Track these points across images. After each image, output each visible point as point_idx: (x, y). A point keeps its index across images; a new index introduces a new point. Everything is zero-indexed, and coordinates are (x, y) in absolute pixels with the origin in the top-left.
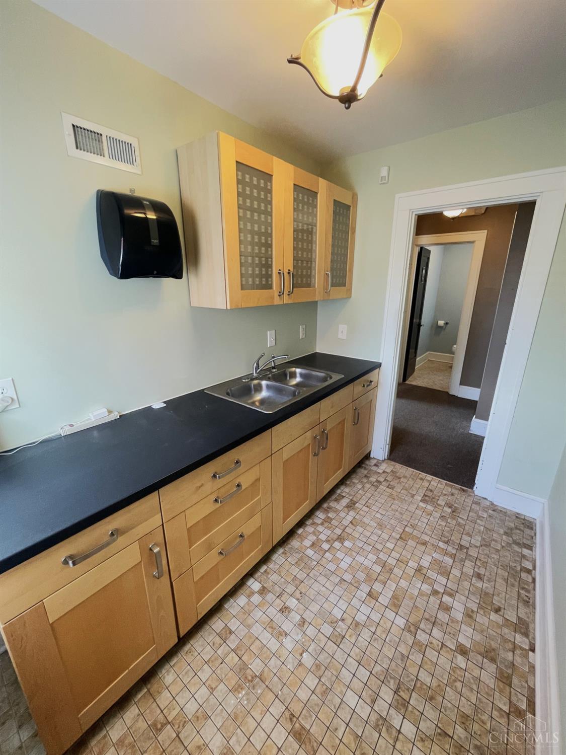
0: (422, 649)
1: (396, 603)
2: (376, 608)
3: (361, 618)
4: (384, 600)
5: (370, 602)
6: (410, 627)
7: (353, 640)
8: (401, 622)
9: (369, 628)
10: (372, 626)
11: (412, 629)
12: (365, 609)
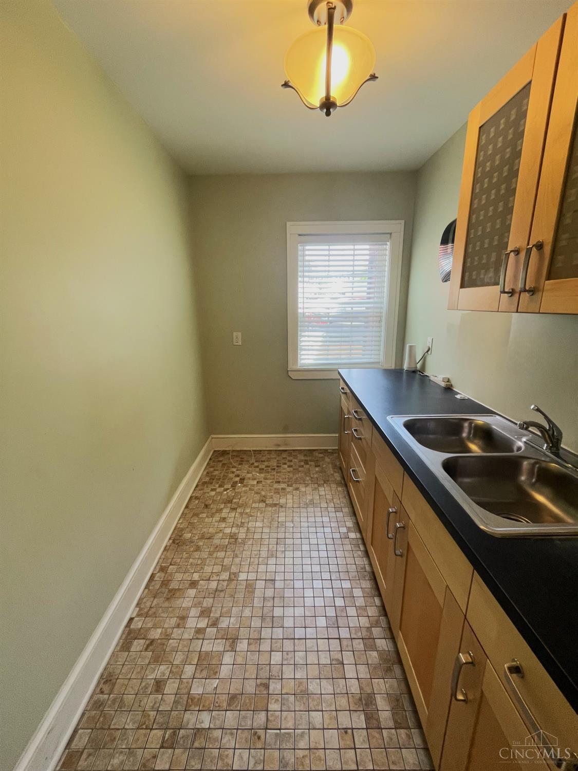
0: (225, 568)
1: (250, 587)
2: (264, 574)
3: (272, 561)
4: (260, 584)
5: (270, 575)
6: (235, 577)
7: (270, 546)
8: (243, 576)
9: (263, 559)
10: (262, 560)
11: (233, 576)
12: (272, 568)
